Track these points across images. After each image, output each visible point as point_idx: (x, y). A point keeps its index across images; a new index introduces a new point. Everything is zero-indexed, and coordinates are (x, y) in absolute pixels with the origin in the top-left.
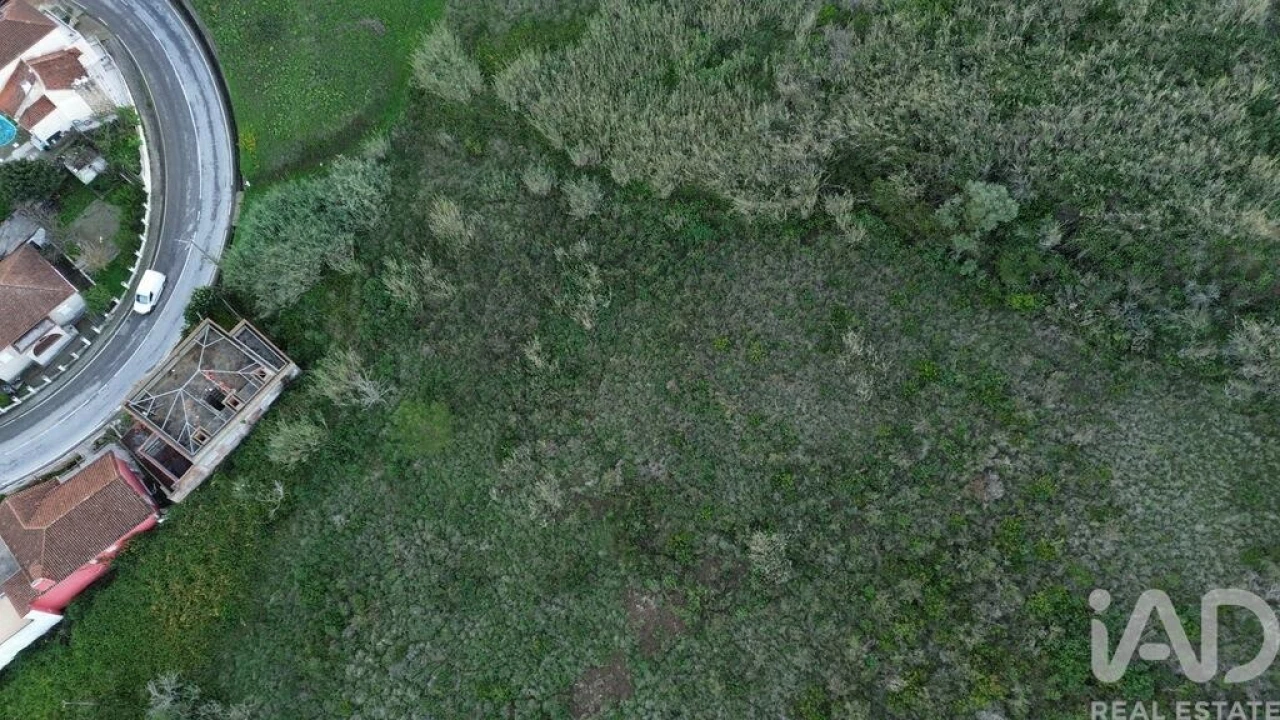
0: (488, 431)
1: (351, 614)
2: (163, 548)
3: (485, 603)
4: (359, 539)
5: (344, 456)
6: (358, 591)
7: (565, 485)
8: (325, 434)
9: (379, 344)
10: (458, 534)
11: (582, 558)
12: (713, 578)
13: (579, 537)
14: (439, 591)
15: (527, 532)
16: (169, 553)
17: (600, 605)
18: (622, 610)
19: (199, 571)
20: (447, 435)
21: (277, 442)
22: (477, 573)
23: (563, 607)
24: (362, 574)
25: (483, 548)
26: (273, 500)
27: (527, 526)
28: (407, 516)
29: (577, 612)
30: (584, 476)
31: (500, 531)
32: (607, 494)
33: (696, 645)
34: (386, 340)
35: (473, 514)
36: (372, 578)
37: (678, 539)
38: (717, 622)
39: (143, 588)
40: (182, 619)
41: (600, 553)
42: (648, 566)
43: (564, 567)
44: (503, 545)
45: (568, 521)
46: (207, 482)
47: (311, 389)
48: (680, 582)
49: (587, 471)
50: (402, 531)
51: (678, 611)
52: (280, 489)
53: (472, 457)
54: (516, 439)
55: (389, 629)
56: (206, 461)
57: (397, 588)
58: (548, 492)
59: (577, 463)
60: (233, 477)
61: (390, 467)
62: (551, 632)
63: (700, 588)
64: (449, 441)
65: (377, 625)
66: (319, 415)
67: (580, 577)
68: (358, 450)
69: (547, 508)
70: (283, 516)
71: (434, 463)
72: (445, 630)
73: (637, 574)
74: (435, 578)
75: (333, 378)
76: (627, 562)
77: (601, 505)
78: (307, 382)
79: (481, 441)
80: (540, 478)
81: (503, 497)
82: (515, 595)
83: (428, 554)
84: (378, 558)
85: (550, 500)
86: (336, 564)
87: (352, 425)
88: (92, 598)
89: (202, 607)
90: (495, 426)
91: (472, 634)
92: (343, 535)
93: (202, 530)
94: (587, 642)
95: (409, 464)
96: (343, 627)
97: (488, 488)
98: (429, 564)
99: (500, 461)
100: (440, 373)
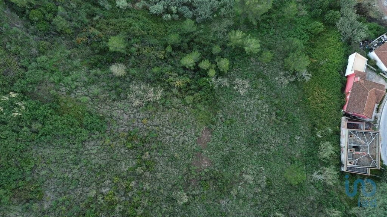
0: (277, 185)
1: (276, 118)
2: (336, 105)
3: (245, 140)
4: (289, 136)
5: (310, 154)
6: (279, 124)
7: (246, 182)
8: (320, 157)
9: (326, 192)
10: (265, 153)
11: (229, 166)
12: (192, 182)
13: (233, 171)
14: (259, 136)
15: (248, 164)
16: (333, 105)
17: (217, 157)
18: (210, 159)
19: (322, 105)
20: (287, 177)
21: (330, 147)
22: (253, 146)
23: (225, 151)
24: (282, 128)
25: (256, 153)
26: (318, 132)
27: (248, 165)
28: (281, 149)
29: (221, 152)
30: (242, 188)
31: (255, 160)
32: (233, 187)
33: (187, 162)
34: (325, 194)
35: (265, 160)
36: (278, 129)
37: (207, 187)
38: (185, 171)
39: (332, 93)
40: (316, 93)
41: (225, 170)
42: (210, 174)
43: (232, 161)
44: (251, 157)
45: (239, 174)
46: (340, 126)
47: (334, 167)
48: (200, 175)
49: (243, 190)
50: (279, 145)
51: (196, 167)
52: (319, 136)
53: (276, 175)
54: (267, 187)
55: (265, 120)
56: (345, 132)
57: (270, 131)
58: (249, 178)
59: (246, 191)
60: (334, 131)
61: (295, 159)
62: (224, 143)
63: (194, 177)
64: (285, 175)
65: (268, 119)
66: (325, 161)
67: (226, 161)
68: (308, 158)
69: (246, 173)
70: (313, 130)
71: (285, 167)
72: (251, 128)
73: (212, 171)
74: (263, 139)
75: (330, 174)
76: (217, 172)
77: (233, 183)
78: (336, 168)
79: (277, 181)
80: (254, 180)
81: (260, 169)
82: (240, 147)
83: (269, 143)
84: (280, 135)
85: (247, 176)
86: (290, 127)
87: (315, 164)
88: (342, 84)
89: (314, 98)
90: (276, 187)
91: (244, 131)
92: (293, 135)
93: (330, 114)
94: (214, 146)
95: (291, 163)
96: (276, 114)
97: (266, 169)
98: (266, 141)
99: (268, 178)
100: (302, 193)
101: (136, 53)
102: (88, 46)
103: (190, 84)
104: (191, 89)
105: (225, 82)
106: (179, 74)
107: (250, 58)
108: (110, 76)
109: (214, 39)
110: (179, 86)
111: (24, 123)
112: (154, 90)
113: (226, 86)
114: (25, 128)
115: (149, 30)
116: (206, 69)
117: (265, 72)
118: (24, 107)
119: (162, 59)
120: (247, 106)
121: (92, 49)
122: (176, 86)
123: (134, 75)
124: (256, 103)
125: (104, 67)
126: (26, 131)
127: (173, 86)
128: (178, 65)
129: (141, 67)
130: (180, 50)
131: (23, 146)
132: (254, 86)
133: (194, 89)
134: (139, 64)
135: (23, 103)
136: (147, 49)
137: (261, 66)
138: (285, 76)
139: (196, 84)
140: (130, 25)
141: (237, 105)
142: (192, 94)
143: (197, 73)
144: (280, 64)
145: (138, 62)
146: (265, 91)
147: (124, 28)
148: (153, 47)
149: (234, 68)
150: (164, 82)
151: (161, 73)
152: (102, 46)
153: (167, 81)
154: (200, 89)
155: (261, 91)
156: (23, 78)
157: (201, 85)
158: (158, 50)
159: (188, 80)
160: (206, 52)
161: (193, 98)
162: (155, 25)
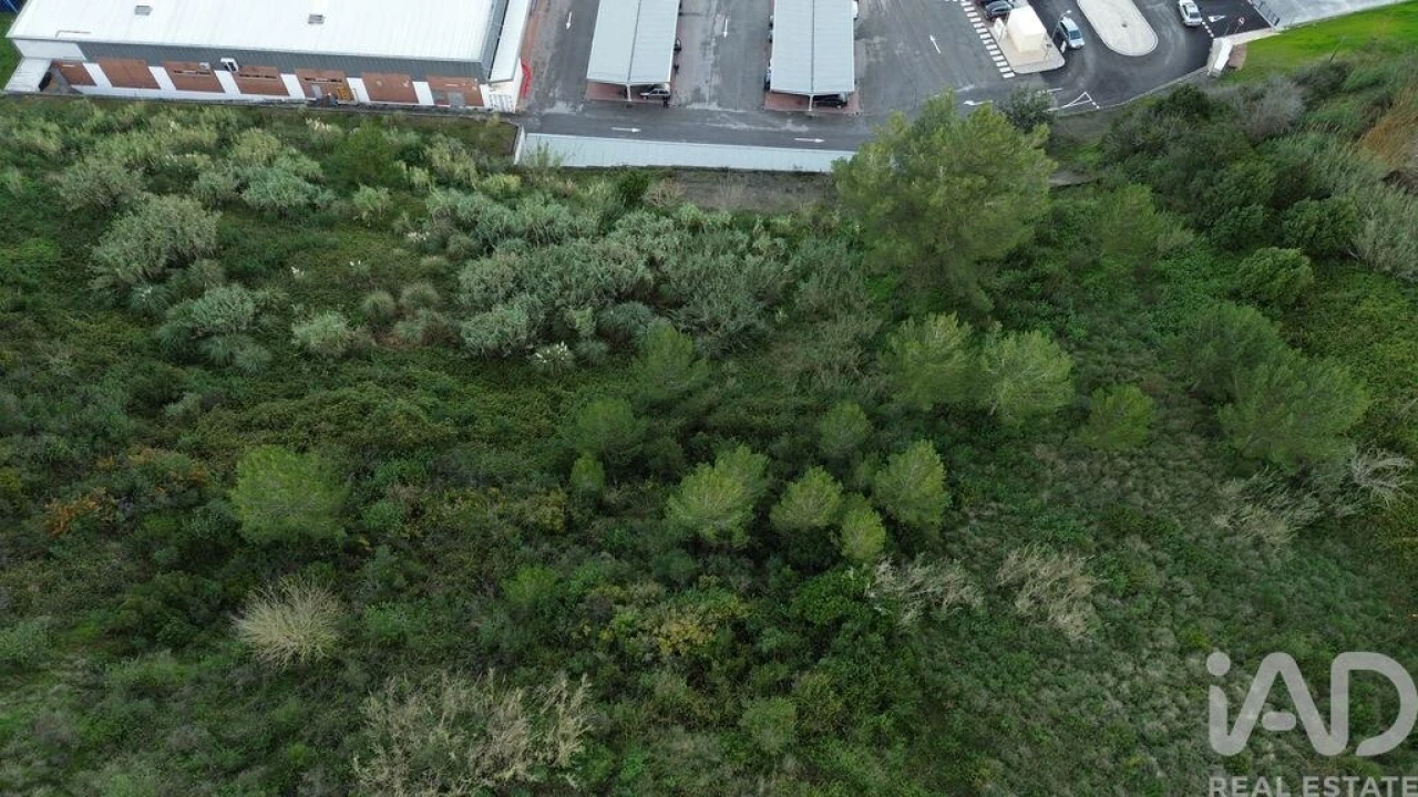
101: (400, 531)
102: (118, 540)
103: (751, 627)
104: (763, 659)
105: (953, 584)
106: (671, 585)
107: (1028, 449)
108: (241, 677)
109: (811, 401)
110: (684, 649)
112: (531, 704)
113: (966, 609)
115: (470, 420)
117: (1138, 499)
119: (552, 533)
120: (1136, 702)
121: (143, 552)
122: (666, 651)
123: (397, 644)
124: (1181, 675)
125: (203, 636)
127: (648, 657)
128: (652, 543)
129: (438, 595)
130: (645, 475)
132: (1123, 578)
133: (780, 655)
134: (424, 579)
136: (466, 498)
137: (1103, 475)
138: (1257, 496)
139: (783, 622)
140: (365, 409)
141: (1074, 711)
142: (784, 688)
143: (774, 561)
144: (1192, 452)
145: (417, 567)
146: (1194, 600)
147: (332, 427)
148: (499, 486)
149: (966, 509)
150: (585, 644)
151: (562, 601)
152: (198, 525)
153: (605, 635)
154: (819, 641)
155: (1173, 602)
157: (821, 618)
158: (524, 494)
159: (732, 603)
160: (787, 460)
161: (792, 710)
162: (495, 399)
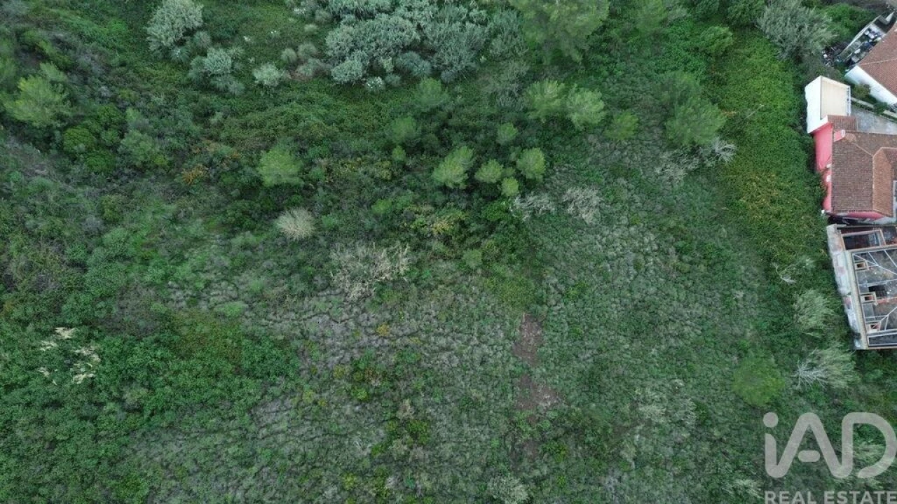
0: (720, 413)
1: (681, 259)
2: (806, 202)
3: (624, 325)
4: (718, 295)
5: (777, 327)
6: (689, 272)
7: (649, 423)
8: (801, 330)
9: (836, 406)
10: (674, 345)
11: (600, 393)
12: (525, 449)
13: (614, 403)
14: (652, 309)
15: (642, 379)
16: (799, 203)
17: (568, 379)
18: (554, 387)
19: (775, 209)
20: (740, 391)
21: (820, 300)
22: (643, 336)
23: (584, 360)
24: (697, 281)
25: (653, 350)
26: (784, 272)
27: (645, 382)
28: (708, 328)
29: (576, 365)
30: (644, 438)
31: (655, 366)
32: (622, 441)
33: (503, 405)
34: (835, 411)
35: (678, 362)
36: (690, 284)
37: (563, 453)
38: (504, 427)
39: (790, 178)
40: (754, 183)
41: (594, 405)
42: (564, 422)
43: (605, 380)
44: (646, 361)
45: (628, 406)
46: (827, 249)
47: (838, 344)
48: (540, 430)
49: (646, 443)
50: (702, 320)
51: (526, 414)
52: (788, 280)
53: (713, 391)
54: (701, 424)
55: (655, 270)
56: (842, 259)
57: (673, 291)
58: (652, 410)
59: (655, 442)
60: (817, 263)
61: (747, 344)
62: (578, 343)
63: (527, 436)
64: (736, 387)
65: (663, 267)
66: (818, 335)
67: (591, 383)
68: (774, 337)
69: (645, 402)
70: (768, 270)
71: (727, 369)
72: (629, 295)
73: (565, 413)
74: (661, 313)
75: (835, 362)
76: (577, 413)
77: (620, 431)
78: (845, 346)
79: (718, 404)
80: (666, 414)
81: (673, 386)
82: (614, 343)
83: (678, 321)
84: (699, 296)
85: (648, 407)
86: (715, 274)
87: (794, 346)
88: (807, 152)
89: (752, 196)
90: (721, 420)
91: (614, 305)
92: (728, 290)
93: (799, 226)
94: (556, 355)
95: (740, 356)
96: (677, 251)
97: (686, 383)
98: (671, 317)
99: (697, 403)
100: (785, 422)
101: (324, 180)
102: (213, 185)
103: (467, 223)
104: (471, 235)
105: (544, 202)
106: (435, 205)
107: (586, 138)
108: (280, 242)
109: (495, 112)
110: (442, 232)
111: (104, 395)
112: (390, 254)
113: (548, 212)
114: (111, 406)
115: (342, 121)
116: (494, 181)
117: (627, 160)
118: (96, 358)
119: (387, 180)
120: (607, 245)
121: (223, 190)
122: (435, 233)
123: (335, 229)
124: (626, 234)
125: (259, 225)
126: (114, 412)
127: (429, 235)
128: (428, 187)
129: (346, 208)
130: (422, 151)
131: (114, 447)
132: (612, 197)
133: (477, 233)
134: (339, 201)
135: (93, 348)
136: (348, 163)
137: (615, 149)
138: (675, 159)
139: (478, 220)
140: (297, 119)
141: (583, 249)
142: (478, 245)
143: (475, 195)
144: (655, 137)
145: (336, 197)
146: (639, 204)
147: (284, 127)
148: (361, 156)
149: (555, 168)
150: (406, 230)
151: (394, 212)
152: (244, 180)
153: (412, 227)
154: (492, 228)
155: (630, 206)
156: (81, 289)
157: (493, 219)
158: (372, 162)
159: (460, 215)
160: (482, 145)
161: (480, 253)
162: (351, 108)
